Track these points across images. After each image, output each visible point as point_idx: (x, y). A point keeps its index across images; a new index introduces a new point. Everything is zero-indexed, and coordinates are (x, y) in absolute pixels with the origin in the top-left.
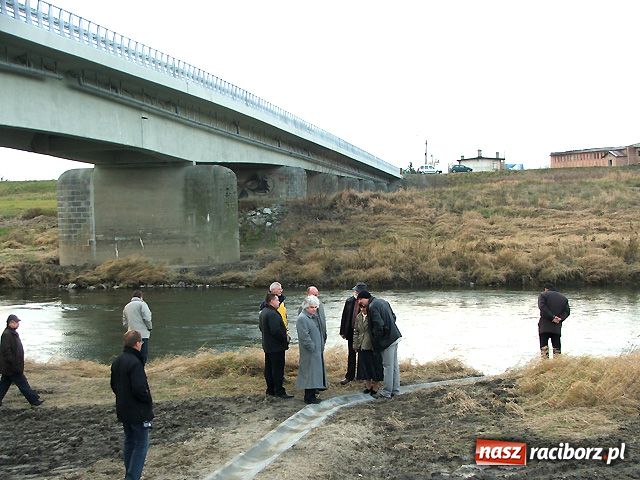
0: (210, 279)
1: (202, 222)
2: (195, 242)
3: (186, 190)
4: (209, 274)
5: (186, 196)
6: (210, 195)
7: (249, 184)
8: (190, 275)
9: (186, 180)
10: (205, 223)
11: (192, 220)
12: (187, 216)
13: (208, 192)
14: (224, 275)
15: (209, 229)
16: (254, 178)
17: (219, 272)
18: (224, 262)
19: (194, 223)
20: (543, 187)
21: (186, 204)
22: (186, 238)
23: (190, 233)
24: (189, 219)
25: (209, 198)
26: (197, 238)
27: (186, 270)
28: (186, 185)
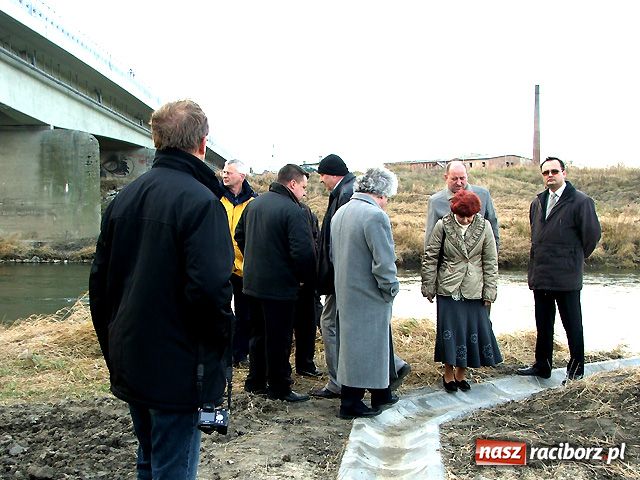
0: (69, 254)
1: (59, 193)
2: (52, 214)
3: (41, 156)
4: (67, 248)
5: (42, 163)
6: (69, 162)
7: (108, 164)
8: (45, 249)
9: (42, 145)
10: (63, 194)
11: (48, 189)
12: (42, 185)
13: (67, 159)
14: (85, 250)
15: (67, 200)
16: (113, 159)
17: (78, 247)
18: (84, 237)
19: (51, 194)
20: (415, 174)
21: (41, 172)
22: (42, 210)
23: (46, 205)
24: (45, 188)
25: (68, 166)
26: (53, 211)
27: (42, 244)
28: (42, 151)
